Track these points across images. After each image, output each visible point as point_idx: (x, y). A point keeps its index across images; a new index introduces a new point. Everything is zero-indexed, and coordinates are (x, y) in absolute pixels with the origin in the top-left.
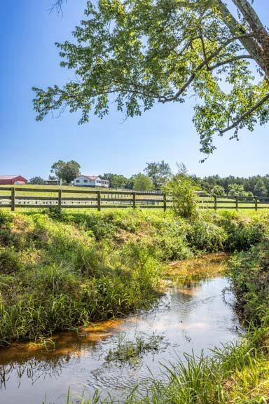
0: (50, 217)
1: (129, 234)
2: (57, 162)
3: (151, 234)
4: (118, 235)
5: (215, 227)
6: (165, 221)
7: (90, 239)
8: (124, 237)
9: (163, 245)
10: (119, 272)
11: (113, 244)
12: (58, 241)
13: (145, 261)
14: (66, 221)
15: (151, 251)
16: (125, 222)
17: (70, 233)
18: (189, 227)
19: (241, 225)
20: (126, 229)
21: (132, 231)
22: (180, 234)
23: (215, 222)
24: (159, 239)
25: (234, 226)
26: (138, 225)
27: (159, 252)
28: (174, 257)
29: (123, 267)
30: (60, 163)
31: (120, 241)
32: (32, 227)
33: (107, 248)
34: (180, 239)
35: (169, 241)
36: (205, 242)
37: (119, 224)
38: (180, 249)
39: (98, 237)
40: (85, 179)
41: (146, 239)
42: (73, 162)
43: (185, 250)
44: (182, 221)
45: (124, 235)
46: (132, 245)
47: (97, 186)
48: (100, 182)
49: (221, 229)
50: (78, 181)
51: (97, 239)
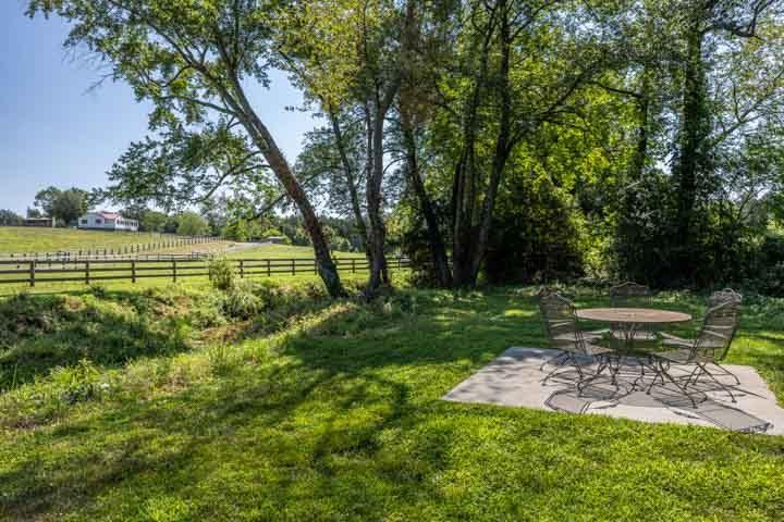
0: (96, 296)
1: (168, 307)
2: (45, 189)
3: (189, 306)
4: (157, 309)
5: (252, 296)
6: (202, 293)
7: (133, 313)
8: (164, 310)
9: (199, 314)
10: (160, 335)
11: (153, 316)
12: (109, 316)
13: (180, 327)
14: (110, 299)
15: (188, 321)
16: (164, 296)
17: (116, 309)
18: (226, 298)
19: (280, 294)
20: (165, 302)
21: (171, 304)
22: (216, 304)
23: (253, 292)
24: (195, 310)
25: (272, 294)
26: (176, 298)
27: (195, 321)
28: (210, 324)
29: (163, 332)
30: (52, 191)
31: (159, 314)
32: (83, 307)
33: (148, 320)
34: (215, 309)
35: (205, 312)
36: (241, 311)
37: (159, 300)
38: (214, 318)
39: (140, 311)
40: (98, 218)
41: (184, 311)
42: (74, 190)
43: (220, 318)
44: (220, 293)
45: (163, 308)
46: (170, 317)
47: (118, 230)
48: (122, 223)
49: (258, 299)
50: (84, 222)
51: (140, 313)
